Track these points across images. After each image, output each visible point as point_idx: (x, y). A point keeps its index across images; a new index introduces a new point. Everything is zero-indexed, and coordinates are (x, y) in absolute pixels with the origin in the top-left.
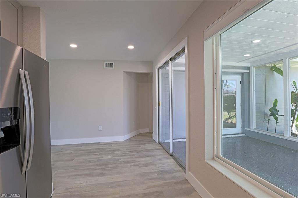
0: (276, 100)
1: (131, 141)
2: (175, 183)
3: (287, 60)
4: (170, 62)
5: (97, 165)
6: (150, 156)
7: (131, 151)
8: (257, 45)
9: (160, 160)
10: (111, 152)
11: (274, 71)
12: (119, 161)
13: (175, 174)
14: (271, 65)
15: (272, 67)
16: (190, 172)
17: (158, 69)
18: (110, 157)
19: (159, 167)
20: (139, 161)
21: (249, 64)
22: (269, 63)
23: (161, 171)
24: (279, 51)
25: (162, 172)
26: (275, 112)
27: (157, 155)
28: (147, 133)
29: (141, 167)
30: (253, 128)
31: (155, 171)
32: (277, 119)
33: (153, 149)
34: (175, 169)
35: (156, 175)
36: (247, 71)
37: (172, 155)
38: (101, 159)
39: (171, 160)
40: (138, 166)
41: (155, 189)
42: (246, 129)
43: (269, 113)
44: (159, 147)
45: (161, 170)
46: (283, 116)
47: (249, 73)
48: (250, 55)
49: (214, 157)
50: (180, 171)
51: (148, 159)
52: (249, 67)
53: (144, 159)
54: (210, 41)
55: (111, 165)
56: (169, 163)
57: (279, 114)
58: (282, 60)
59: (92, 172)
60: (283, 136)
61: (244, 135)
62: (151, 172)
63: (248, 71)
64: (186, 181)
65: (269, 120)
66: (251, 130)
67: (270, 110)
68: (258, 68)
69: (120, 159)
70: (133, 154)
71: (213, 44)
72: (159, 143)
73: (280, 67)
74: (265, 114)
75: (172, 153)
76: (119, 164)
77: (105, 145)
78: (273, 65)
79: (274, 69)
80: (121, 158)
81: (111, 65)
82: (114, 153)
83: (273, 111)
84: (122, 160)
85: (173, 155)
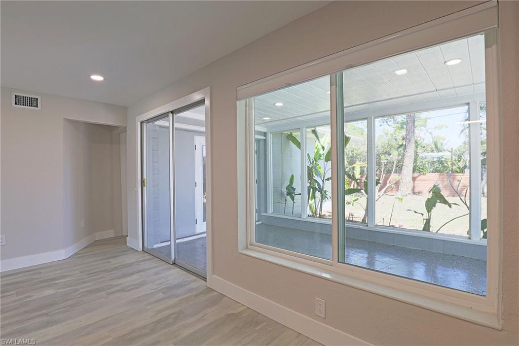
0: (293, 176)
1: (80, 257)
2: (195, 296)
3: (304, 129)
4: (170, 115)
5: (26, 312)
6: (137, 273)
7: (91, 274)
8: (279, 109)
9: (157, 274)
10: (46, 284)
11: (290, 140)
12: (78, 292)
13: (189, 286)
14: (287, 132)
15: (289, 135)
16: (215, 276)
17: (142, 123)
18: (49, 292)
19: (160, 284)
20: (120, 284)
21: (266, 129)
22: (286, 131)
23: (167, 288)
24: (298, 118)
25: (169, 288)
26: (292, 191)
27: (150, 269)
28: (111, 239)
29: (129, 291)
30: (270, 213)
31: (156, 290)
32: (293, 199)
33: (136, 262)
34: (187, 280)
35: (162, 294)
36: (263, 137)
37: (174, 264)
38: (28, 299)
39: (176, 270)
40: (122, 290)
41: (168, 312)
42: (262, 214)
43: (285, 191)
44: (147, 256)
45: (166, 286)
46: (300, 194)
47: (265, 140)
48: (269, 119)
49: (247, 246)
50: (195, 281)
51: (135, 277)
52: (266, 133)
53: (128, 279)
54: (243, 102)
55: (63, 304)
56: (175, 275)
57: (297, 192)
58: (300, 128)
59: (22, 326)
60: (301, 217)
61: (260, 222)
62: (152, 293)
63: (265, 138)
64: (209, 290)
65: (286, 200)
66: (269, 215)
67: (287, 188)
68: (275, 134)
69: (78, 290)
70: (101, 276)
71: (246, 106)
72: (143, 250)
73: (296, 136)
74: (282, 194)
75: (175, 259)
76: (79, 297)
77: (19, 276)
78: (289, 133)
79: (291, 137)
80: (78, 287)
81: (33, 102)
82: (56, 284)
83: (290, 189)
84: (81, 290)
85: (176, 263)
